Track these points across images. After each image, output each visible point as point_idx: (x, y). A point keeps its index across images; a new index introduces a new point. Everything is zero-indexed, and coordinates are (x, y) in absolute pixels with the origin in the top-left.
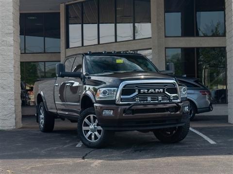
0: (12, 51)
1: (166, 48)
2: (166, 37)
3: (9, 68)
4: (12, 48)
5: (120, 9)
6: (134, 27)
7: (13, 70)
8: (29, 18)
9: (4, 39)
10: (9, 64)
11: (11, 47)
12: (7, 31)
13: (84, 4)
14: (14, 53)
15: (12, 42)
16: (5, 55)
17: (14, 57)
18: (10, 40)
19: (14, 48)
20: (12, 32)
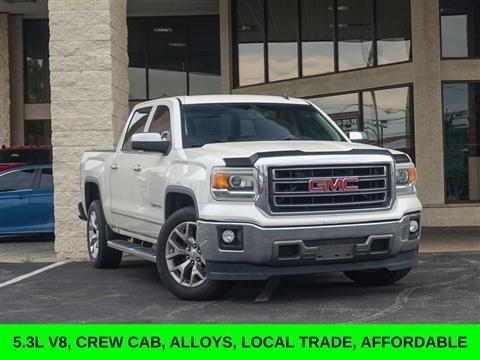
0: (110, 81)
1: (443, 82)
2: (442, 59)
3: (101, 119)
4: (109, 74)
5: (343, 8)
6: (375, 47)
7: (110, 123)
8: (156, 30)
9: (92, 54)
10: (103, 110)
11: (105, 72)
12: (98, 36)
14: (113, 85)
15: (109, 61)
16: (94, 91)
17: (113, 94)
18: (105, 55)
19: (113, 75)
20: (109, 37)
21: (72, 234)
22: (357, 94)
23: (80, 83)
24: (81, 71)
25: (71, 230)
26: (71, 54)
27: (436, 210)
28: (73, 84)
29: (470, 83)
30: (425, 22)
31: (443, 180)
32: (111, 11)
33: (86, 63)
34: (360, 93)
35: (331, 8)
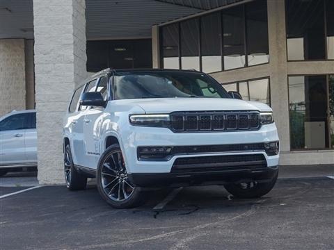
0: (73, 69)
1: (288, 76)
2: (288, 61)
3: (67, 94)
4: (72, 66)
5: (227, 35)
9: (61, 53)
11: (70, 65)
12: (66, 42)
13: (181, 25)
14: (75, 73)
15: (72, 58)
16: (62, 76)
17: (75, 79)
18: (70, 53)
19: (75, 66)
20: (72, 42)
21: (48, 168)
22: (235, 84)
23: (53, 72)
24: (54, 64)
25: (47, 166)
26: (48, 53)
27: (285, 155)
28: (49, 72)
29: (306, 76)
30: (277, 39)
31: (289, 136)
32: (74, 26)
33: (58, 59)
34: (238, 83)
35: (220, 35)
